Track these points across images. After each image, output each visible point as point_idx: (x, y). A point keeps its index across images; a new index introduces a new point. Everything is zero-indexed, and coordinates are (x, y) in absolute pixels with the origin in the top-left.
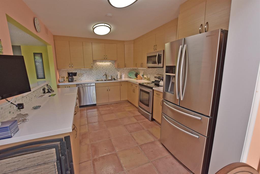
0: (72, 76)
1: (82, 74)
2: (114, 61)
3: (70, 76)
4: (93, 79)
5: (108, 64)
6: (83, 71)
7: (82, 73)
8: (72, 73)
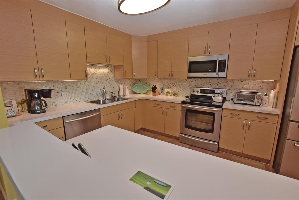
0: (39, 98)
1: (58, 92)
2: (113, 67)
3: (36, 99)
4: (79, 100)
5: (104, 71)
6: (59, 86)
7: (57, 89)
8: (38, 91)
